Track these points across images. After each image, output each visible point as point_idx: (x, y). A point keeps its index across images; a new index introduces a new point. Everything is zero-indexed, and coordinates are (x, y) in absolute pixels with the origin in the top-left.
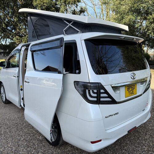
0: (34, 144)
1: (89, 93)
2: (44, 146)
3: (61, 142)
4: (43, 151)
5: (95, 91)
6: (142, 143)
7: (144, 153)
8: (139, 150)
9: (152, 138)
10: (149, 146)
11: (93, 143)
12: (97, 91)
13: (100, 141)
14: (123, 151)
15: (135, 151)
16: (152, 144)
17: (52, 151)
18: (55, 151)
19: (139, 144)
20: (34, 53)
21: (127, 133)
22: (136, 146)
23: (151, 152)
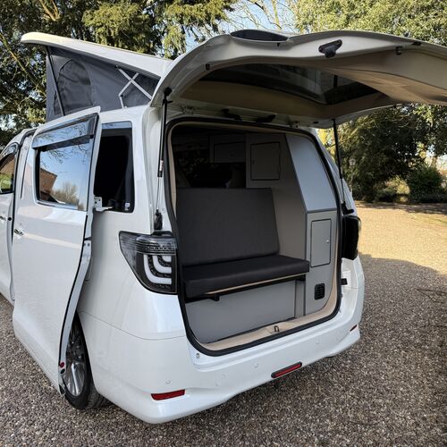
0: (28, 402)
1: (151, 263)
2: (54, 408)
3: (93, 399)
4: (45, 421)
5: (167, 259)
6: (326, 411)
7: (321, 436)
8: (309, 429)
9: (359, 400)
10: (342, 420)
11: (157, 397)
12: (173, 257)
13: (181, 393)
14: (266, 430)
15: (299, 430)
16: (351, 416)
17: (72, 423)
18: (80, 423)
19: (317, 412)
20: (42, 153)
21: (269, 378)
22: (306, 420)
23: (340, 436)
